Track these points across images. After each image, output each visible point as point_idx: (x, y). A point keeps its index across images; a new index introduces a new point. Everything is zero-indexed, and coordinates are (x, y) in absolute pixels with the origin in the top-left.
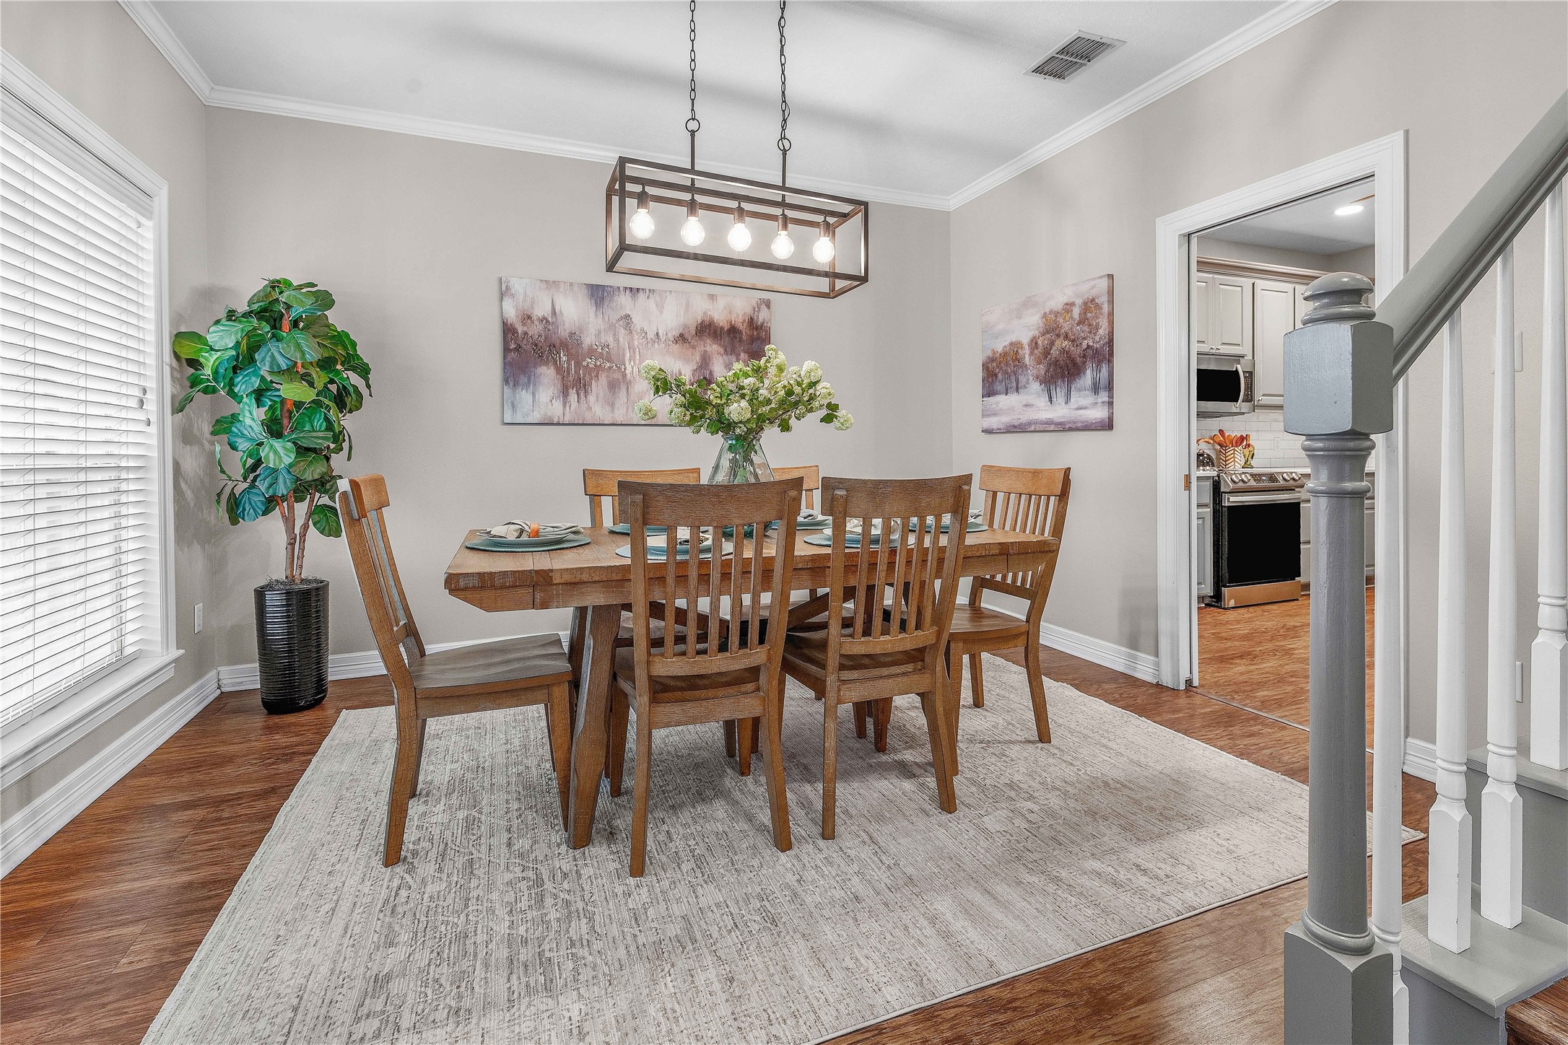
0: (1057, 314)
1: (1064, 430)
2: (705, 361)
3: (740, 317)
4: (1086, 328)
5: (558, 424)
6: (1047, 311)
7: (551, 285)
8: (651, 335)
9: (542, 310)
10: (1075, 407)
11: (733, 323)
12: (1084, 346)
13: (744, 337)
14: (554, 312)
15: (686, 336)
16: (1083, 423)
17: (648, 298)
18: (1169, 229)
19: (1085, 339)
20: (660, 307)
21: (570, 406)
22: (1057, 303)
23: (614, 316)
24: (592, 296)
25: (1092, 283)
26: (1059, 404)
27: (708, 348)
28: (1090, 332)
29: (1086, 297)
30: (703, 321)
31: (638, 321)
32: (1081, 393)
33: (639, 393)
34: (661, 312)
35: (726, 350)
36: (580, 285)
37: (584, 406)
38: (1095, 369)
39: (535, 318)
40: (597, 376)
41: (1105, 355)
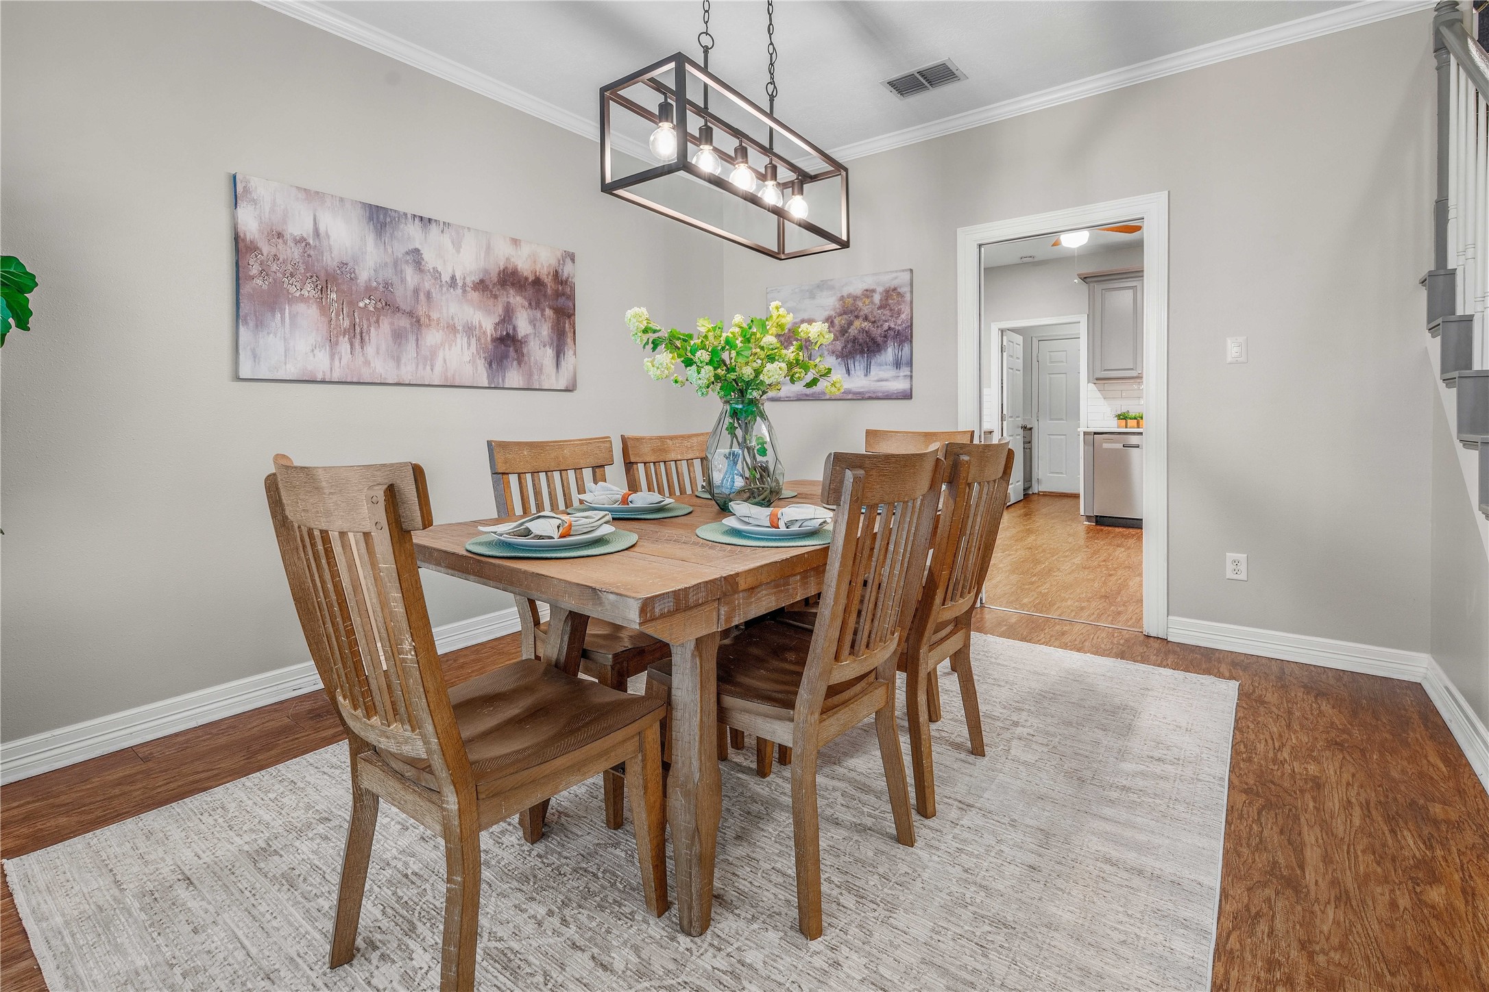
0: (855, 298)
1: (863, 399)
2: (508, 316)
3: (545, 268)
4: (887, 312)
5: (323, 382)
6: (845, 295)
7: (312, 196)
8: (446, 278)
9: (300, 225)
10: (876, 379)
11: (538, 274)
12: (886, 326)
13: (549, 292)
14: (317, 233)
15: (488, 282)
16: (883, 393)
17: (442, 232)
18: (968, 239)
19: (886, 321)
20: (457, 245)
21: (340, 359)
22: (857, 288)
23: (400, 249)
24: (371, 219)
25: (894, 275)
26: (858, 376)
27: (511, 300)
28: (892, 316)
29: (887, 285)
30: (506, 268)
31: (430, 259)
32: (883, 367)
33: (431, 346)
34: (458, 252)
35: (530, 304)
36: (354, 203)
37: (360, 359)
38: (897, 348)
39: (287, 236)
40: (377, 322)
41: (904, 336)
